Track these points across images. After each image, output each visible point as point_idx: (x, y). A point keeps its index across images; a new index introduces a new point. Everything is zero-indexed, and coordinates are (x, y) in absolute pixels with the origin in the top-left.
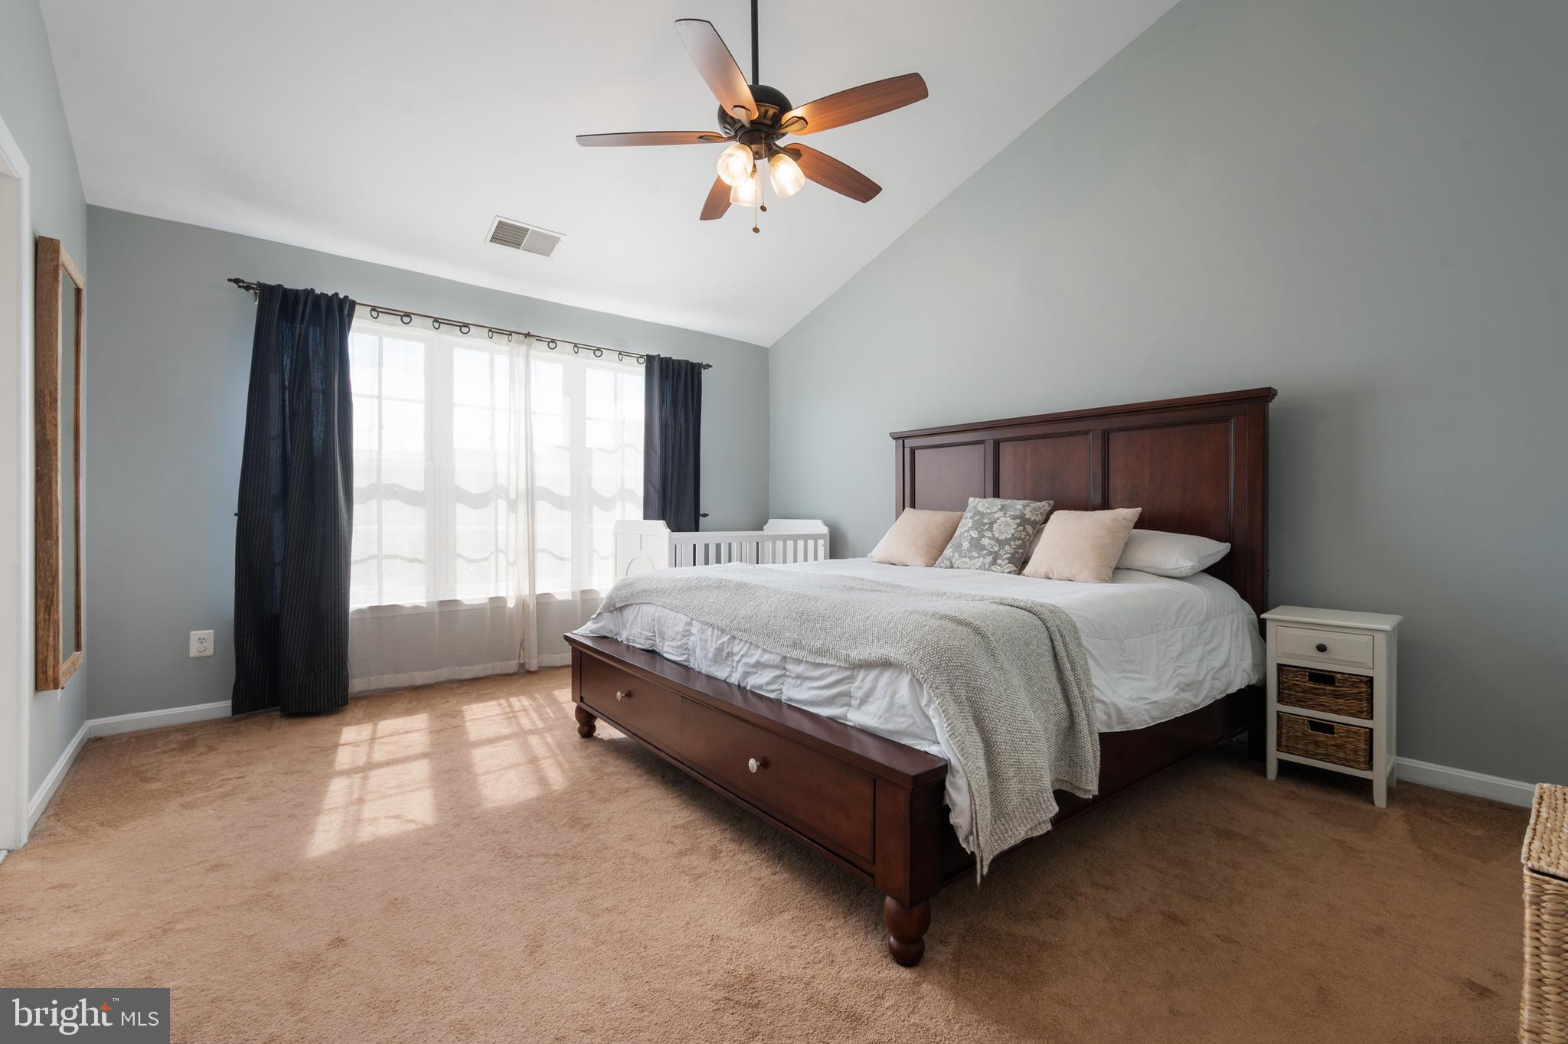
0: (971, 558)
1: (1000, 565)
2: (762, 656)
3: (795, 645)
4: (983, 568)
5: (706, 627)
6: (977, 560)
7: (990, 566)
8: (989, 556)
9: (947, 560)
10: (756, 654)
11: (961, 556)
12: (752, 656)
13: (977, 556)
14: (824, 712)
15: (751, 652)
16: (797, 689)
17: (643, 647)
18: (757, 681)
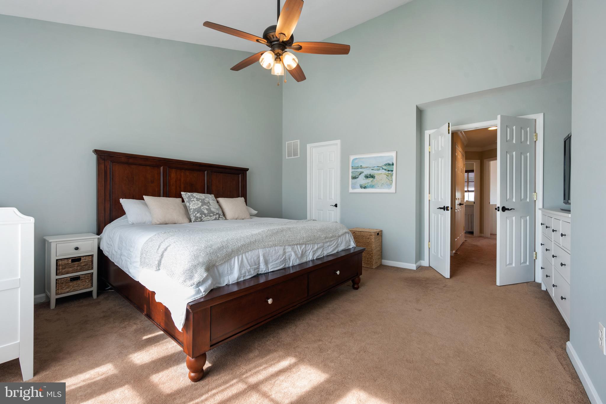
0: (210, 216)
1: (221, 218)
2: (317, 246)
3: (326, 238)
4: (215, 219)
5: (294, 246)
6: (213, 216)
7: (218, 218)
8: (217, 215)
9: (199, 218)
10: (315, 247)
11: (206, 216)
12: (314, 247)
13: (213, 215)
14: (335, 252)
15: (313, 247)
16: (328, 250)
17: (253, 276)
18: (318, 254)
